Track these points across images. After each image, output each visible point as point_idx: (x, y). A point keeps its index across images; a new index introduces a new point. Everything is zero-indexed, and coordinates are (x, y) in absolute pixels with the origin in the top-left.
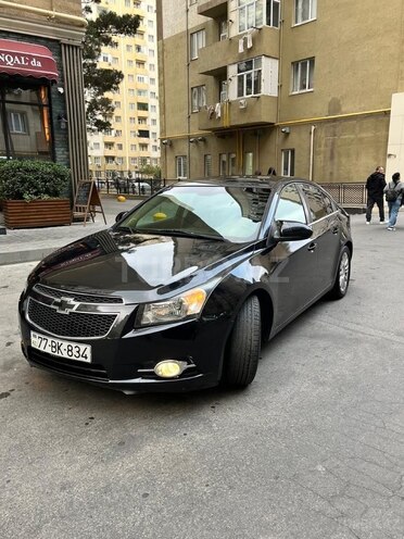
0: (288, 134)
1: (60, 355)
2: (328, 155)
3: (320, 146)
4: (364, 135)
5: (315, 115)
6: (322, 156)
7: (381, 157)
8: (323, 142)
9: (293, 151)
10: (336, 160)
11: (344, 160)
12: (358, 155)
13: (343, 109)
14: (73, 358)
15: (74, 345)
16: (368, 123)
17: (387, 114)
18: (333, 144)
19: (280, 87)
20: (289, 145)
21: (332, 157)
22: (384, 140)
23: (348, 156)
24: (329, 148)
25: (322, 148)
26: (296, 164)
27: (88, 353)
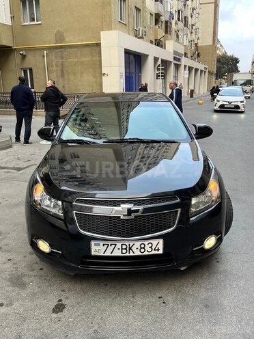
0: (25, 56)
1: (132, 254)
2: (60, 73)
3: (52, 66)
4: (84, 59)
5: (45, 42)
6: (55, 74)
7: (98, 75)
8: (54, 63)
9: (31, 70)
10: (66, 77)
11: (72, 77)
12: (82, 73)
13: (67, 40)
14: (146, 253)
15: (146, 243)
16: (86, 51)
17: (99, 45)
18: (62, 65)
19: (12, 18)
20: (27, 65)
21: (63, 75)
22: (98, 63)
23: (75, 74)
24: (59, 68)
25: (55, 68)
26: (35, 80)
27: (161, 246)
